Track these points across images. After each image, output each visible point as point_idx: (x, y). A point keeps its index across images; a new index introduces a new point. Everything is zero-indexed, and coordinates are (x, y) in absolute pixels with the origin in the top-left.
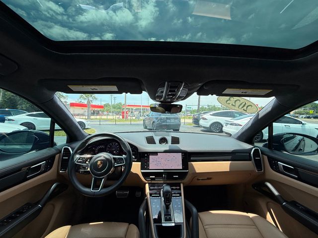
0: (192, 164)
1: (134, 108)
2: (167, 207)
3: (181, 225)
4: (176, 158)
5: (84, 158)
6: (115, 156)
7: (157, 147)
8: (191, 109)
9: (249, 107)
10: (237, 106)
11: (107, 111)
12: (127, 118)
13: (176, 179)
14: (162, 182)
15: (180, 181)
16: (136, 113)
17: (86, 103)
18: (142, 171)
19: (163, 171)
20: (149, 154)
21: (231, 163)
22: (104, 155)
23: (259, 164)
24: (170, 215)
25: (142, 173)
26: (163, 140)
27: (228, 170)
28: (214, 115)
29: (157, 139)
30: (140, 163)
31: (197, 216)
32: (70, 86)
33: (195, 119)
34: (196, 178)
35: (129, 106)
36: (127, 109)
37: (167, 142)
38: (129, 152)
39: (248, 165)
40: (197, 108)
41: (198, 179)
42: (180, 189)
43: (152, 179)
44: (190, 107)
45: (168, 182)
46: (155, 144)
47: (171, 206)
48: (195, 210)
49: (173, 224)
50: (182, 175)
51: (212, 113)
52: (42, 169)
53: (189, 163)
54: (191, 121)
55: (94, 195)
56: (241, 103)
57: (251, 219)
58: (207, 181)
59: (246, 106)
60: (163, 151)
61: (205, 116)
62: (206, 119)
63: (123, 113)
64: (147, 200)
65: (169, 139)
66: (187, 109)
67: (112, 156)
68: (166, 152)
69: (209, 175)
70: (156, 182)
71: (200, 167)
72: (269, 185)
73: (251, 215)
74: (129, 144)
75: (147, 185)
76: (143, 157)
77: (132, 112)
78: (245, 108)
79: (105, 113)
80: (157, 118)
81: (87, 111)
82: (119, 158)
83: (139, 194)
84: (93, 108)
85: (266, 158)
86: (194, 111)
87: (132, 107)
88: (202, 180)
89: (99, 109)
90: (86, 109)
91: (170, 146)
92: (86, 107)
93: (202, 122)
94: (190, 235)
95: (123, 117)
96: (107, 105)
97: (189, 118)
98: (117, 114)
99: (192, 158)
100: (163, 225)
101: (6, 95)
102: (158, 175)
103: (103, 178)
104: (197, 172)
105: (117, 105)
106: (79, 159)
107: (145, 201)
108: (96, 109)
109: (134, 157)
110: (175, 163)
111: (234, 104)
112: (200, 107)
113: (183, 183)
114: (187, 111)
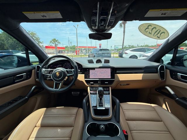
0: (117, 75)
1: (83, 48)
2: (101, 99)
3: (109, 109)
4: (107, 72)
5: (48, 70)
6: (67, 70)
7: (95, 65)
8: (118, 48)
9: (162, 34)
10: (153, 34)
11: (67, 50)
12: (79, 54)
13: (106, 84)
14: (98, 86)
15: (109, 86)
16: (84, 51)
17: (54, 46)
18: (85, 79)
19: (98, 79)
20: (89, 69)
21: (143, 75)
22: (60, 69)
23: (162, 76)
24: (102, 103)
25: (86, 81)
26: (99, 61)
27: (141, 79)
28: (132, 51)
29: (95, 61)
30: (84, 75)
31: (119, 105)
32: (25, 13)
33: (120, 54)
34: (120, 84)
35: (80, 47)
36: (78, 49)
37: (101, 62)
38: (76, 66)
39: (155, 76)
40: (121, 48)
41: (121, 85)
42: (109, 90)
43: (92, 84)
44: (117, 46)
45: (102, 86)
46: (93, 63)
47: (103, 98)
48: (118, 101)
49: (104, 108)
50: (110, 82)
51: (131, 50)
52: (24, 77)
53: (115, 75)
54: (117, 55)
55: (56, 92)
56: (156, 30)
57: (153, 107)
58: (127, 86)
59: (160, 33)
60: (98, 67)
61: (127, 52)
62: (127, 53)
63: (76, 51)
64: (88, 95)
65: (103, 61)
66: (115, 48)
67: (66, 70)
68: (100, 68)
69: (128, 82)
70: (94, 86)
71: (122, 77)
72: (168, 88)
73: (153, 105)
74: (77, 63)
75: (89, 88)
76: (86, 71)
77: (82, 51)
78: (159, 35)
79: (66, 52)
80: (96, 54)
81: (55, 51)
82: (70, 71)
83: (85, 94)
84: (59, 49)
85: (168, 71)
86: (120, 49)
87: (82, 48)
88: (123, 85)
89: (62, 50)
90: (54, 50)
91: (103, 64)
92: (55, 48)
93: (124, 55)
94: (115, 114)
95: (77, 54)
96: (66, 47)
97: (117, 54)
98: (73, 52)
99: (117, 72)
100: (98, 108)
101: (8, 42)
102: (95, 82)
103: (60, 83)
104: (120, 80)
105: (73, 47)
106: (45, 71)
107: (87, 96)
108: (60, 49)
109: (79, 70)
110: (106, 74)
111: (151, 32)
112: (124, 46)
113: (111, 87)
114: (115, 49)
